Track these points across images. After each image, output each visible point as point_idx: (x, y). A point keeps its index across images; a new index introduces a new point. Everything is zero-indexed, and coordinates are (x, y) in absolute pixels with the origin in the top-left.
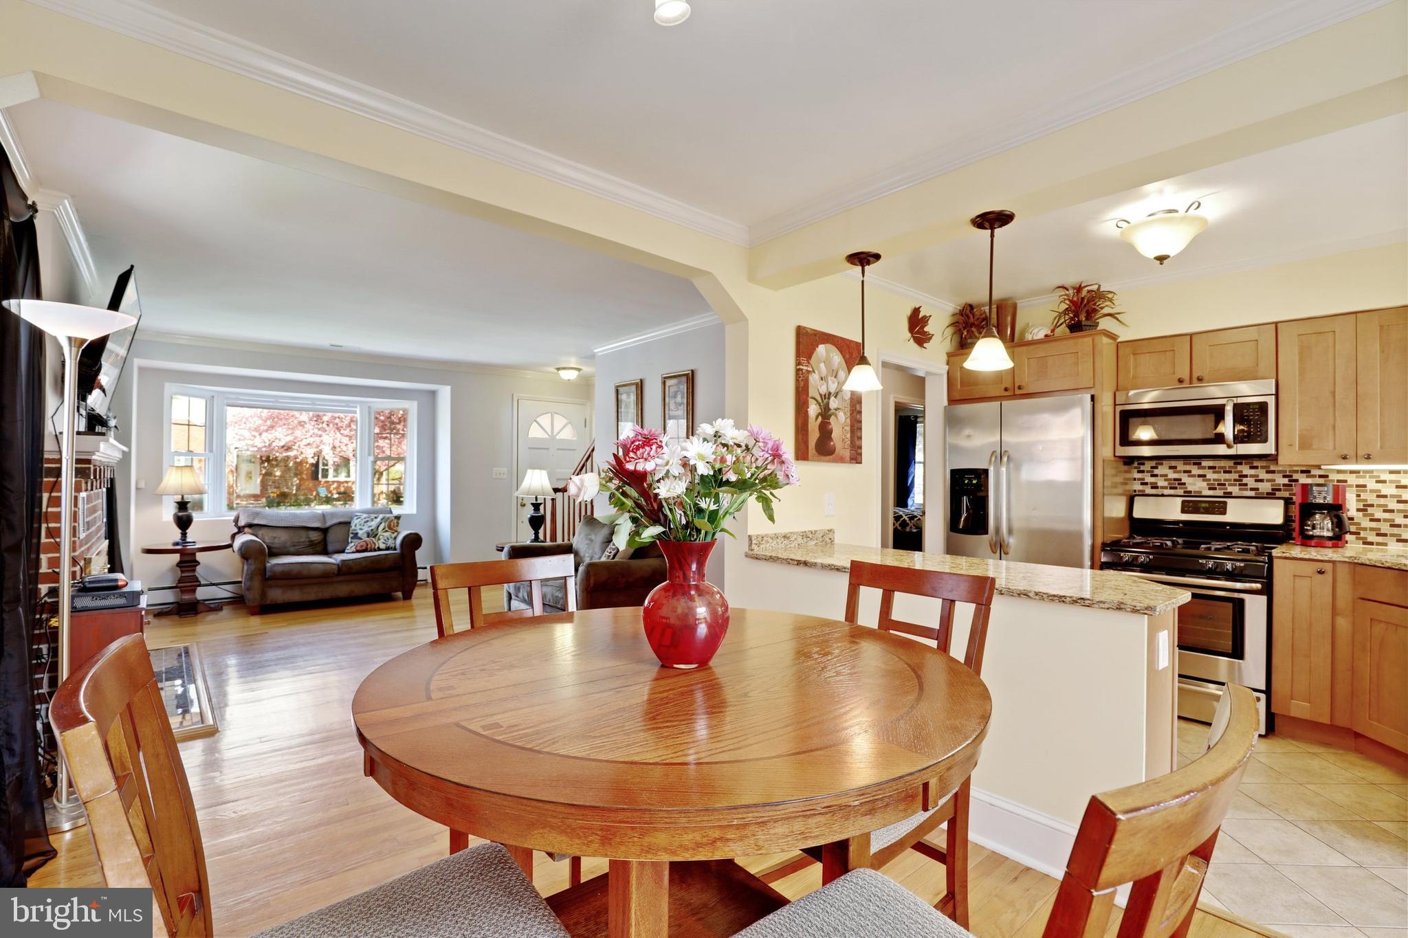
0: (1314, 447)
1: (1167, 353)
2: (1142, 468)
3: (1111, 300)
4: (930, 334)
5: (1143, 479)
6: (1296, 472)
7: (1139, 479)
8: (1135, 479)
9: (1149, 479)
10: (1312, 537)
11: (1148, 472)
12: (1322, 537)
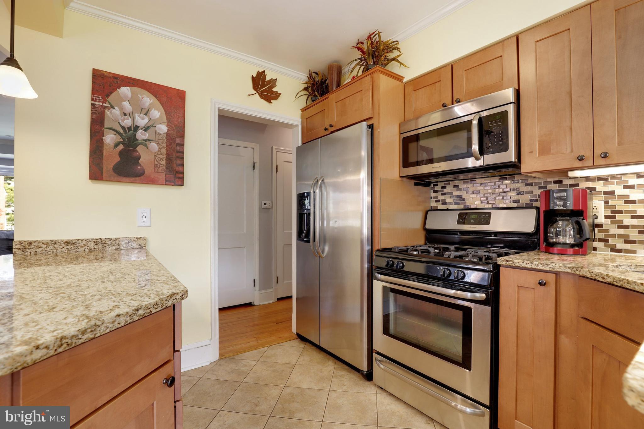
0: (552, 151)
1: (437, 84)
2: (436, 188)
3: (398, 49)
4: (277, 93)
5: (437, 197)
6: (550, 182)
7: (434, 198)
8: (431, 197)
9: (441, 197)
10: (553, 245)
11: (440, 191)
12: (565, 244)
